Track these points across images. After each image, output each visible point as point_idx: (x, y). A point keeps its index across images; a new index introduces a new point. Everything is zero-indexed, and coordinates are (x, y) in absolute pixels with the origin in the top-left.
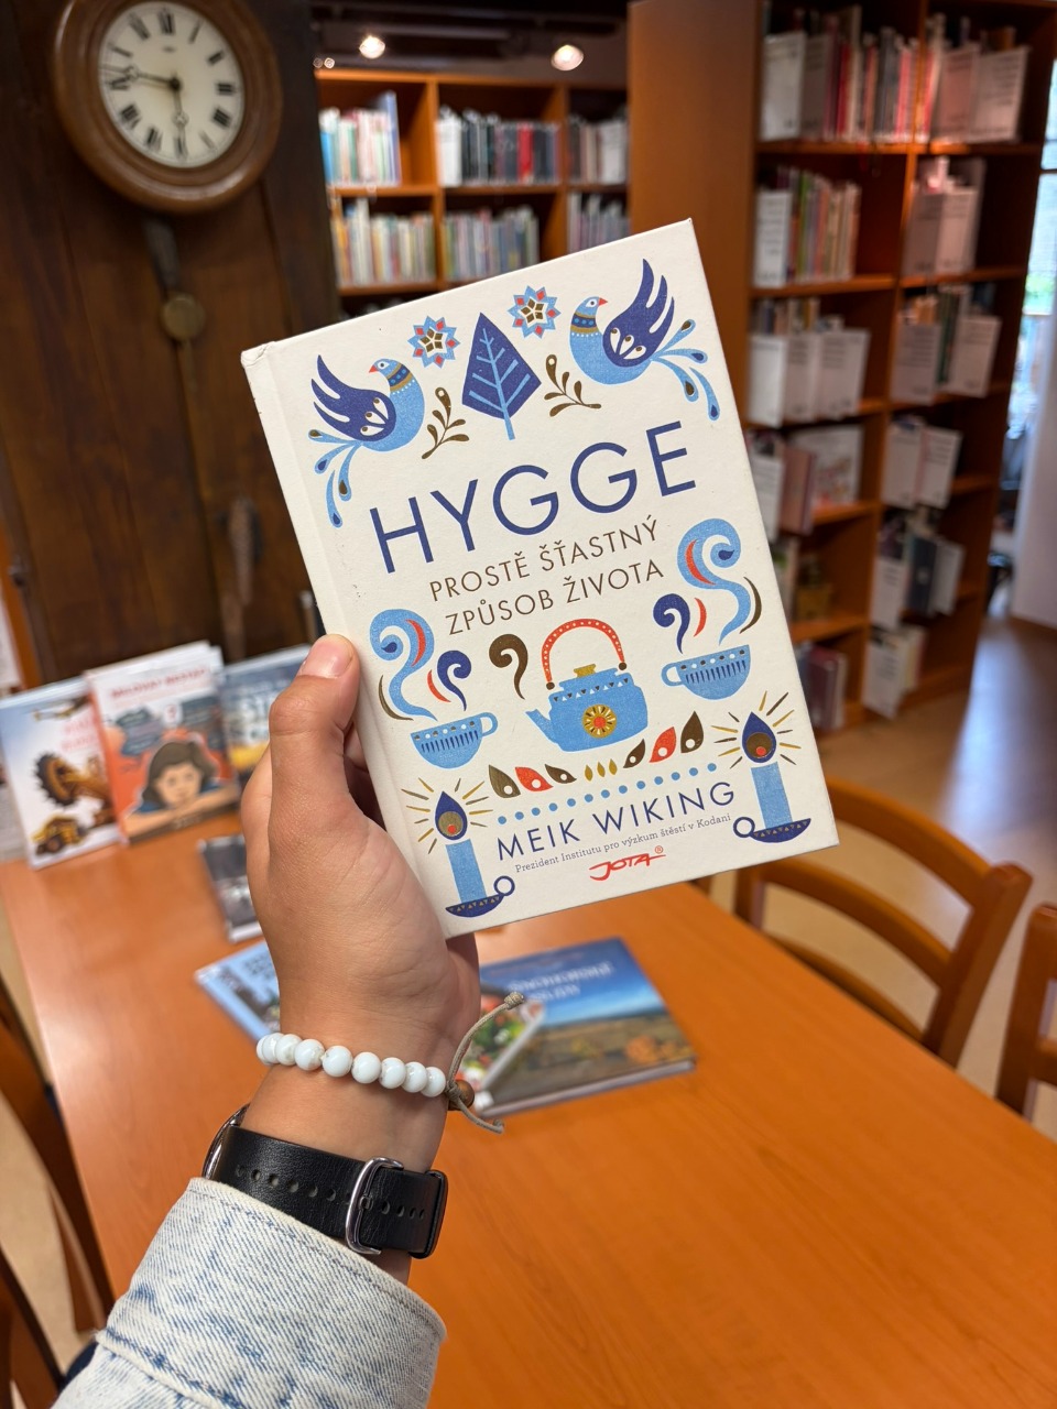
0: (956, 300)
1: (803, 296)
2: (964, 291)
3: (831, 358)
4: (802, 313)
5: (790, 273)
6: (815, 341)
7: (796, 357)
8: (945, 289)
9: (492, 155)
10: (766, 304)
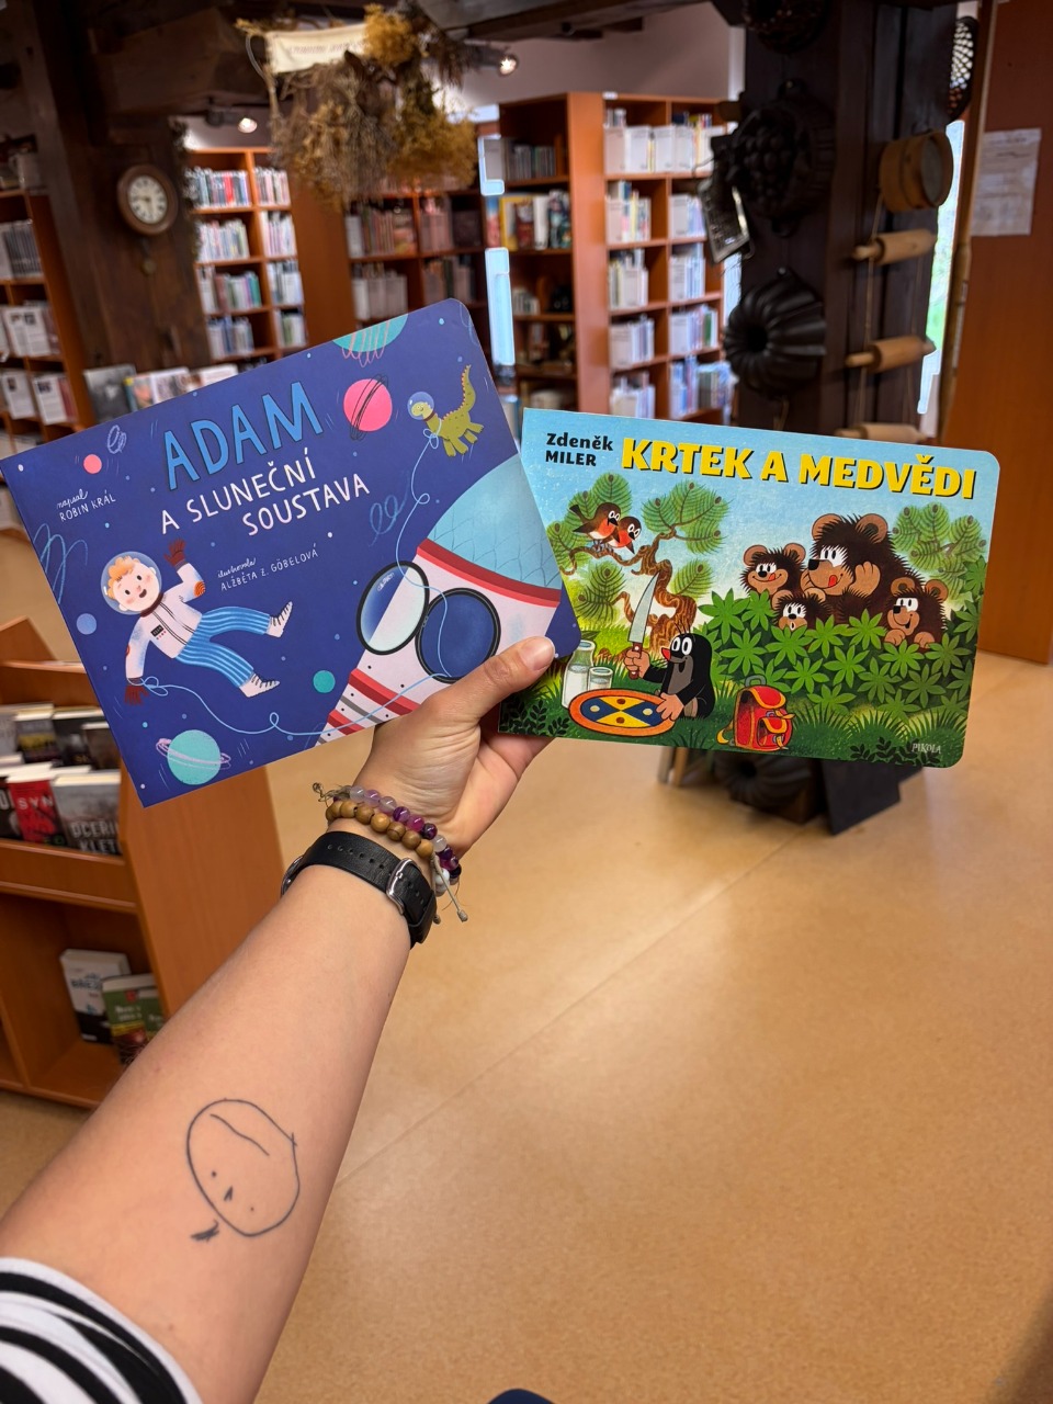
0: (450, 263)
1: (375, 262)
2: (454, 259)
3: (388, 289)
4: (376, 269)
5: (366, 250)
6: (381, 282)
7: (371, 289)
8: (445, 258)
9: (210, 192)
10: (358, 266)
